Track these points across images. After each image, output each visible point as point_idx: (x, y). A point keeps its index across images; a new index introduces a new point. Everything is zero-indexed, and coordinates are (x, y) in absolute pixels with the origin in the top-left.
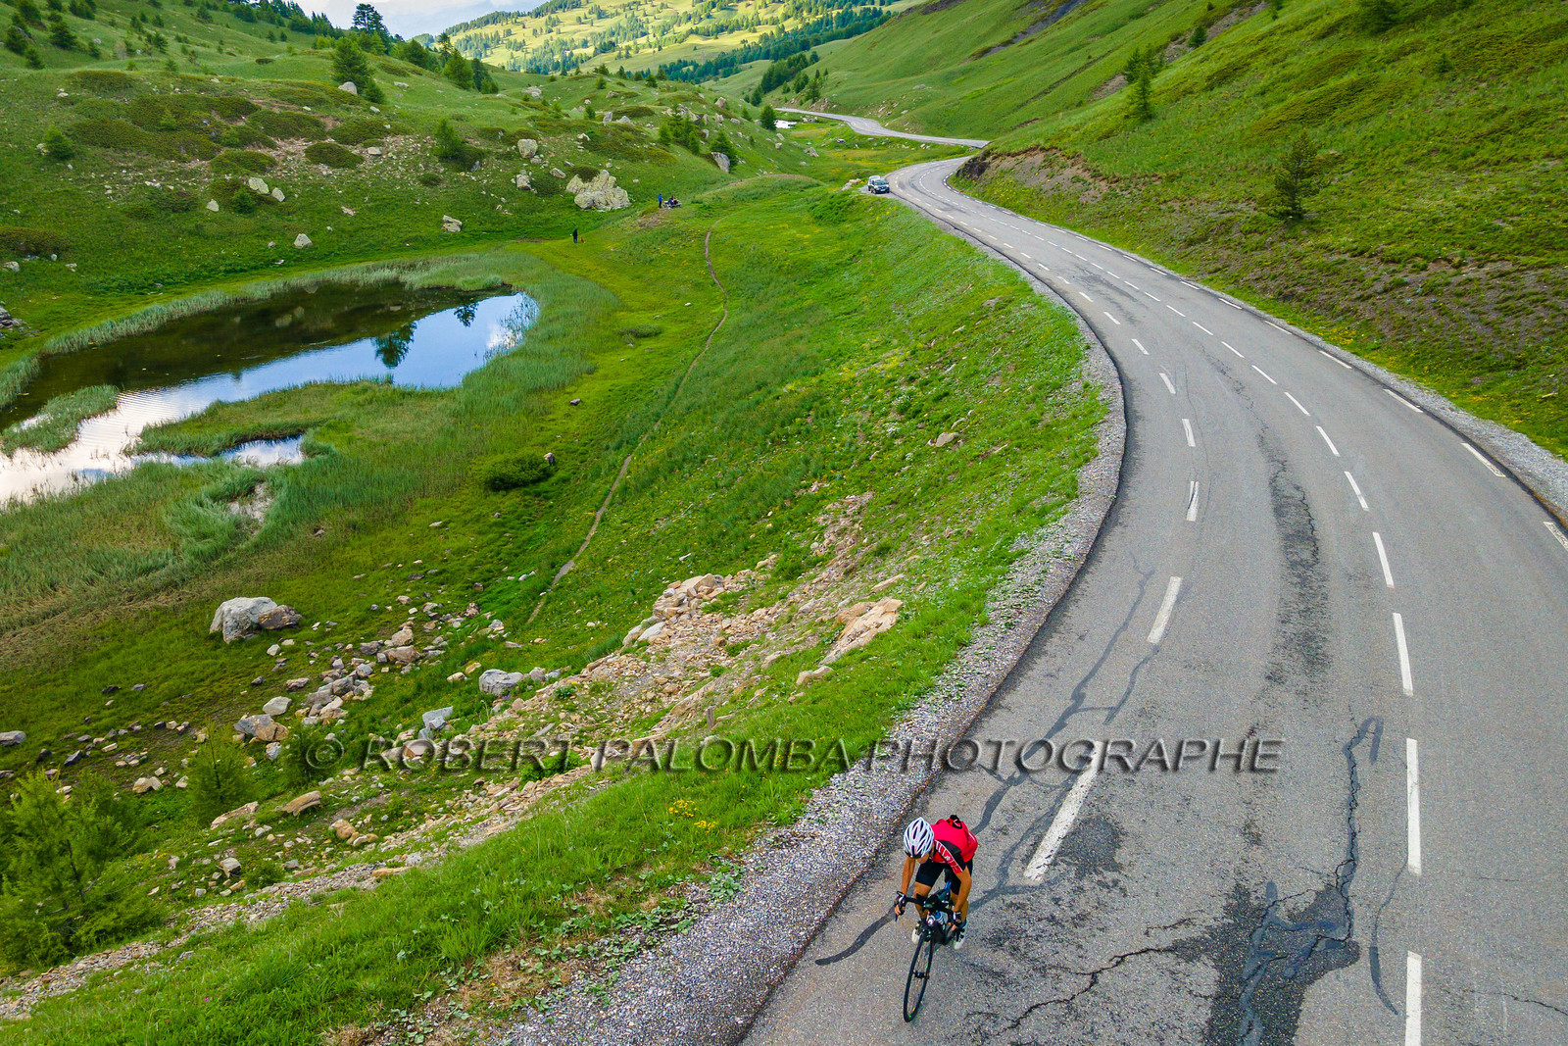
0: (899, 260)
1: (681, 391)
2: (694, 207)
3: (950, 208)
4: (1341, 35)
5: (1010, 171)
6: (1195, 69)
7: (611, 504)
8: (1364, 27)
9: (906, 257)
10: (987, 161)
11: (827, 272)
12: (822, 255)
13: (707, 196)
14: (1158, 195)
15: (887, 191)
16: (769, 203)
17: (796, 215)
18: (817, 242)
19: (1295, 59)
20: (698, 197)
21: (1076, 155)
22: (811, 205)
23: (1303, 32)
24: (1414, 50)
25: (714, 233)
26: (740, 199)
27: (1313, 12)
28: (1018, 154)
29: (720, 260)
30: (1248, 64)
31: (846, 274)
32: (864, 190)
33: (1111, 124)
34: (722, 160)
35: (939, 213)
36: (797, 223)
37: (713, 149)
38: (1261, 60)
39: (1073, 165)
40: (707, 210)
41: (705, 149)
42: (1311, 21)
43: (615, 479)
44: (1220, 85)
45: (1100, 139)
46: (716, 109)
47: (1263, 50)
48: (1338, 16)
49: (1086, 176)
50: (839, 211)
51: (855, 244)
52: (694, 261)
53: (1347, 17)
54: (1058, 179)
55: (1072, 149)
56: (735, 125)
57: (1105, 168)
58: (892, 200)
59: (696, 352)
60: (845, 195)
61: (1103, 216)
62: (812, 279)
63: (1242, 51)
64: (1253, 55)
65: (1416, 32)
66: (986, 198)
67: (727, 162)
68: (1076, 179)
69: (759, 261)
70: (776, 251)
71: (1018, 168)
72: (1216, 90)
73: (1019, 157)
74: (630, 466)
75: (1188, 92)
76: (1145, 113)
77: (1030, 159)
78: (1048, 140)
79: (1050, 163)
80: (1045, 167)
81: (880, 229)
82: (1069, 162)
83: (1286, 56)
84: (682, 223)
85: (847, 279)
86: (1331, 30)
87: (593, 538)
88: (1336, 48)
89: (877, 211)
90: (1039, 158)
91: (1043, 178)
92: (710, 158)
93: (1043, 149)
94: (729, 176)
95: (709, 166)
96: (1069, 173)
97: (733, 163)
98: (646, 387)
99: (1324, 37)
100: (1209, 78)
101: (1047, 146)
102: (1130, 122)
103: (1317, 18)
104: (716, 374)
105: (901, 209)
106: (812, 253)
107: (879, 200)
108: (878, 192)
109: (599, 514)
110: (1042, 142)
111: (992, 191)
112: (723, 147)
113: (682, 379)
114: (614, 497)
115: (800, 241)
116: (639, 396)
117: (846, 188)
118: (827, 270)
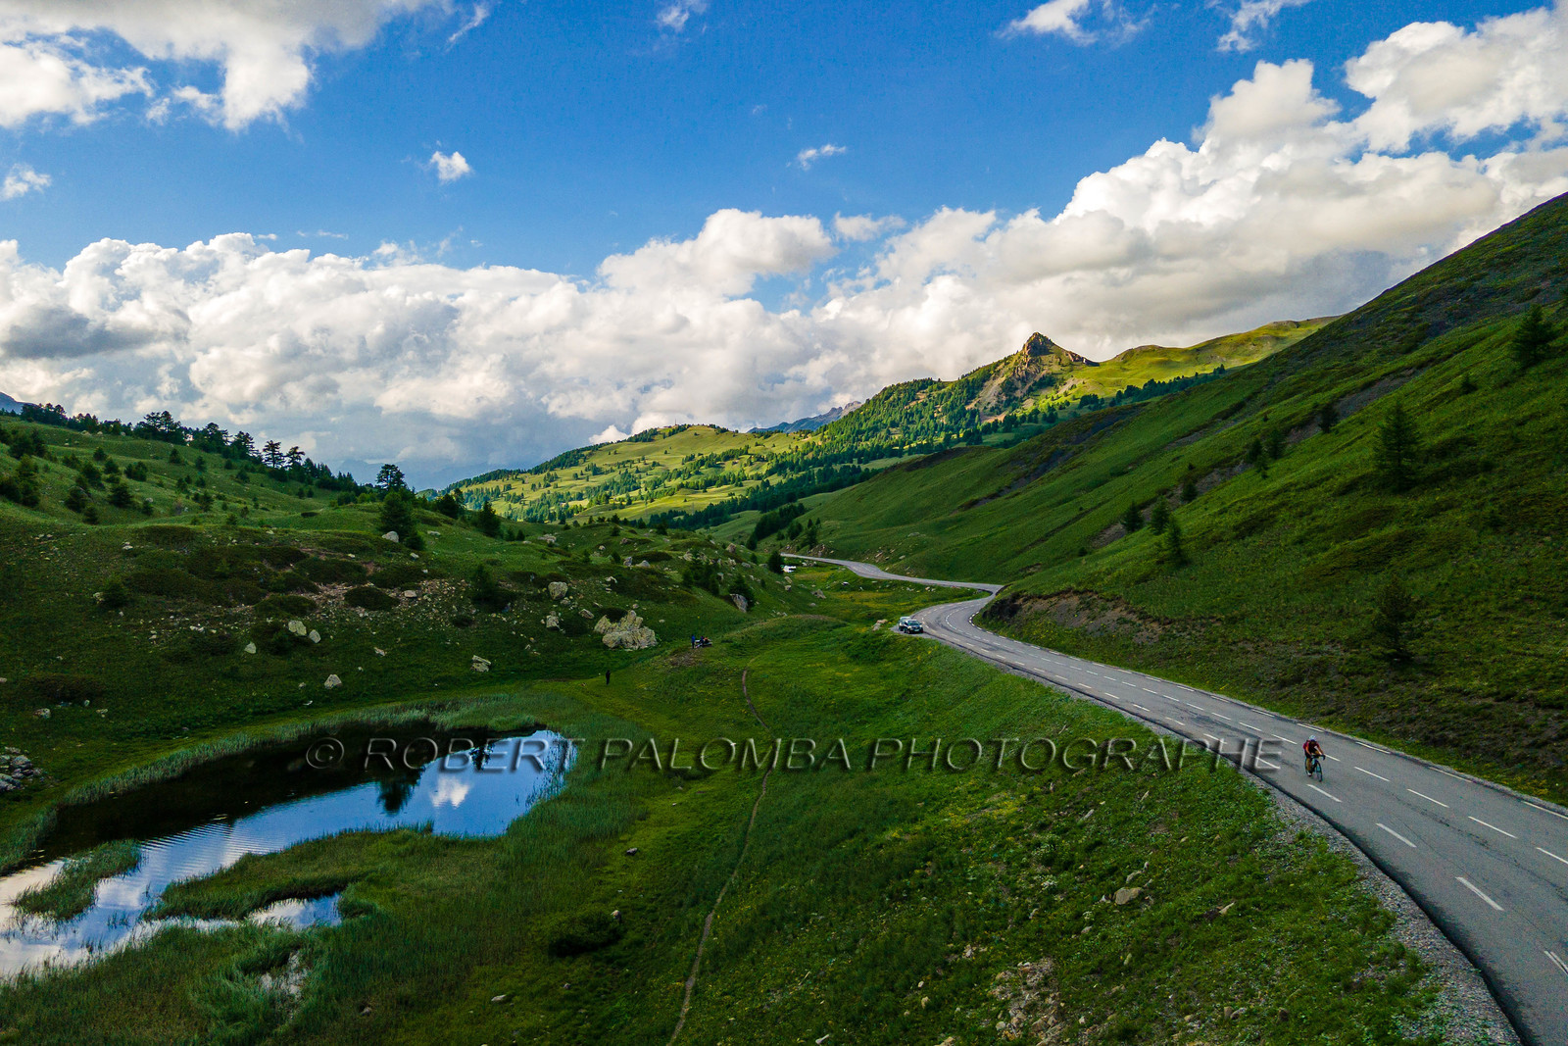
0: (958, 700)
1: (751, 841)
2: (724, 646)
3: (996, 649)
4: (1361, 492)
5: (1045, 613)
6: (1217, 520)
7: (702, 973)
8: (1383, 486)
9: (965, 697)
10: (1019, 602)
11: (876, 712)
12: (869, 692)
13: (735, 635)
14: (1223, 636)
15: (921, 631)
16: (799, 643)
17: (831, 654)
18: (861, 681)
19: (1322, 512)
20: (726, 636)
21: (1115, 598)
22: (845, 644)
23: (1319, 489)
24: (1450, 507)
25: (750, 671)
26: (768, 638)
27: (1320, 472)
28: (1050, 596)
29: (760, 698)
30: (1273, 516)
31: (899, 714)
32: (895, 629)
33: (1144, 569)
34: (741, 602)
35: (987, 653)
36: (832, 662)
37: (731, 591)
38: (1283, 514)
39: (1114, 607)
40: (739, 649)
41: (723, 591)
42: (1323, 480)
43: (699, 941)
44: (1250, 535)
45: (1137, 582)
46: (727, 555)
47: (1283, 504)
48: (1350, 476)
49: (1133, 617)
50: (873, 651)
51: (901, 682)
52: (733, 700)
53: (1361, 478)
54: (1101, 622)
55: (1111, 591)
56: (746, 568)
57: (1152, 610)
58: (929, 641)
59: (755, 795)
60: (879, 634)
61: (1167, 657)
62: (864, 718)
63: (1261, 506)
64: (1275, 508)
65: (1443, 490)
66: (1028, 640)
67: (745, 603)
68: (1122, 621)
69: (803, 700)
70: (820, 690)
71: (1053, 610)
72: (1248, 539)
73: (1053, 600)
74: (714, 926)
75: (1216, 540)
76: (1178, 558)
77: (1063, 601)
78: (1080, 584)
79: (1089, 606)
80: (1083, 609)
81: (925, 669)
82: (1110, 605)
83: (1311, 509)
84: (716, 662)
85: (899, 719)
86: (1348, 489)
87: (689, 1015)
88: (1363, 504)
89: (915, 652)
90: (1074, 601)
91: (1084, 620)
92: (730, 600)
93: (1076, 592)
94: (750, 617)
95: (730, 607)
96: (1113, 615)
97: (750, 605)
98: (708, 834)
99: (1343, 493)
100: (1236, 528)
101: (1081, 588)
102: (1164, 567)
103: (1328, 479)
104: (787, 820)
105: (943, 650)
106: (858, 692)
107: (916, 639)
108: (912, 632)
109: (690, 984)
110: (1074, 585)
111: (1030, 632)
112: (740, 588)
113: (748, 824)
114: (702, 963)
115: (841, 679)
116: (705, 845)
117: (877, 626)
118: (877, 709)
